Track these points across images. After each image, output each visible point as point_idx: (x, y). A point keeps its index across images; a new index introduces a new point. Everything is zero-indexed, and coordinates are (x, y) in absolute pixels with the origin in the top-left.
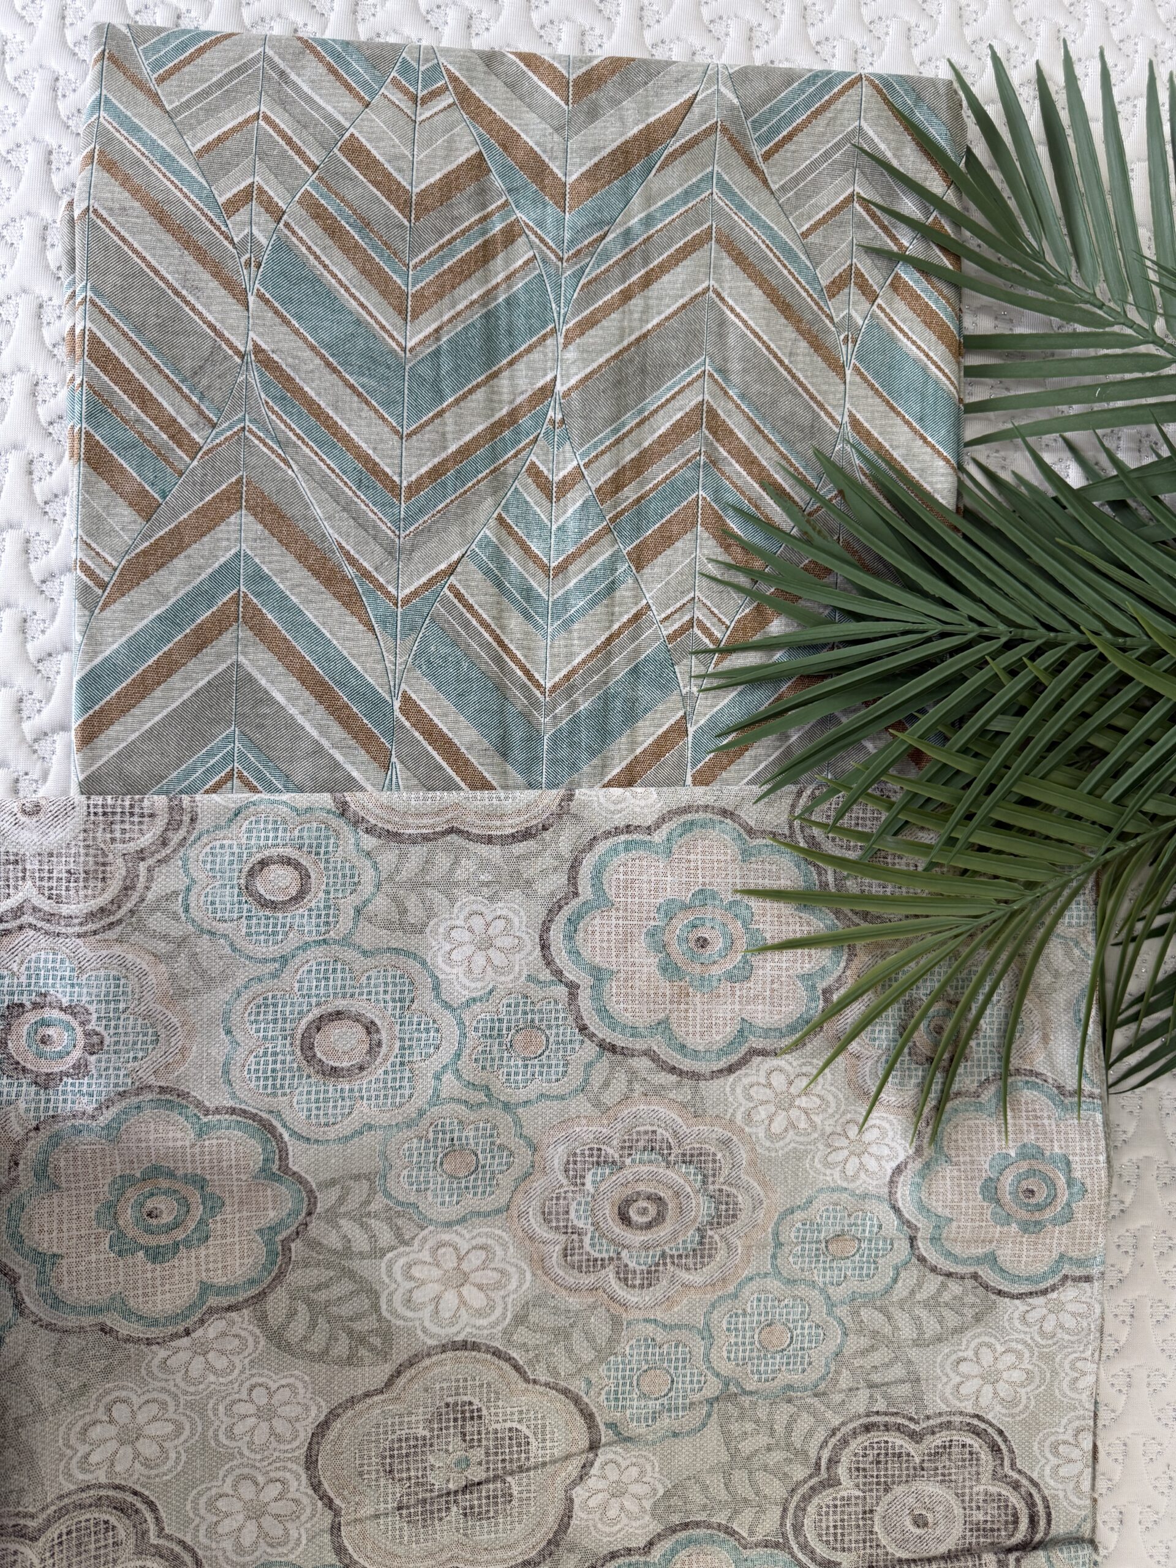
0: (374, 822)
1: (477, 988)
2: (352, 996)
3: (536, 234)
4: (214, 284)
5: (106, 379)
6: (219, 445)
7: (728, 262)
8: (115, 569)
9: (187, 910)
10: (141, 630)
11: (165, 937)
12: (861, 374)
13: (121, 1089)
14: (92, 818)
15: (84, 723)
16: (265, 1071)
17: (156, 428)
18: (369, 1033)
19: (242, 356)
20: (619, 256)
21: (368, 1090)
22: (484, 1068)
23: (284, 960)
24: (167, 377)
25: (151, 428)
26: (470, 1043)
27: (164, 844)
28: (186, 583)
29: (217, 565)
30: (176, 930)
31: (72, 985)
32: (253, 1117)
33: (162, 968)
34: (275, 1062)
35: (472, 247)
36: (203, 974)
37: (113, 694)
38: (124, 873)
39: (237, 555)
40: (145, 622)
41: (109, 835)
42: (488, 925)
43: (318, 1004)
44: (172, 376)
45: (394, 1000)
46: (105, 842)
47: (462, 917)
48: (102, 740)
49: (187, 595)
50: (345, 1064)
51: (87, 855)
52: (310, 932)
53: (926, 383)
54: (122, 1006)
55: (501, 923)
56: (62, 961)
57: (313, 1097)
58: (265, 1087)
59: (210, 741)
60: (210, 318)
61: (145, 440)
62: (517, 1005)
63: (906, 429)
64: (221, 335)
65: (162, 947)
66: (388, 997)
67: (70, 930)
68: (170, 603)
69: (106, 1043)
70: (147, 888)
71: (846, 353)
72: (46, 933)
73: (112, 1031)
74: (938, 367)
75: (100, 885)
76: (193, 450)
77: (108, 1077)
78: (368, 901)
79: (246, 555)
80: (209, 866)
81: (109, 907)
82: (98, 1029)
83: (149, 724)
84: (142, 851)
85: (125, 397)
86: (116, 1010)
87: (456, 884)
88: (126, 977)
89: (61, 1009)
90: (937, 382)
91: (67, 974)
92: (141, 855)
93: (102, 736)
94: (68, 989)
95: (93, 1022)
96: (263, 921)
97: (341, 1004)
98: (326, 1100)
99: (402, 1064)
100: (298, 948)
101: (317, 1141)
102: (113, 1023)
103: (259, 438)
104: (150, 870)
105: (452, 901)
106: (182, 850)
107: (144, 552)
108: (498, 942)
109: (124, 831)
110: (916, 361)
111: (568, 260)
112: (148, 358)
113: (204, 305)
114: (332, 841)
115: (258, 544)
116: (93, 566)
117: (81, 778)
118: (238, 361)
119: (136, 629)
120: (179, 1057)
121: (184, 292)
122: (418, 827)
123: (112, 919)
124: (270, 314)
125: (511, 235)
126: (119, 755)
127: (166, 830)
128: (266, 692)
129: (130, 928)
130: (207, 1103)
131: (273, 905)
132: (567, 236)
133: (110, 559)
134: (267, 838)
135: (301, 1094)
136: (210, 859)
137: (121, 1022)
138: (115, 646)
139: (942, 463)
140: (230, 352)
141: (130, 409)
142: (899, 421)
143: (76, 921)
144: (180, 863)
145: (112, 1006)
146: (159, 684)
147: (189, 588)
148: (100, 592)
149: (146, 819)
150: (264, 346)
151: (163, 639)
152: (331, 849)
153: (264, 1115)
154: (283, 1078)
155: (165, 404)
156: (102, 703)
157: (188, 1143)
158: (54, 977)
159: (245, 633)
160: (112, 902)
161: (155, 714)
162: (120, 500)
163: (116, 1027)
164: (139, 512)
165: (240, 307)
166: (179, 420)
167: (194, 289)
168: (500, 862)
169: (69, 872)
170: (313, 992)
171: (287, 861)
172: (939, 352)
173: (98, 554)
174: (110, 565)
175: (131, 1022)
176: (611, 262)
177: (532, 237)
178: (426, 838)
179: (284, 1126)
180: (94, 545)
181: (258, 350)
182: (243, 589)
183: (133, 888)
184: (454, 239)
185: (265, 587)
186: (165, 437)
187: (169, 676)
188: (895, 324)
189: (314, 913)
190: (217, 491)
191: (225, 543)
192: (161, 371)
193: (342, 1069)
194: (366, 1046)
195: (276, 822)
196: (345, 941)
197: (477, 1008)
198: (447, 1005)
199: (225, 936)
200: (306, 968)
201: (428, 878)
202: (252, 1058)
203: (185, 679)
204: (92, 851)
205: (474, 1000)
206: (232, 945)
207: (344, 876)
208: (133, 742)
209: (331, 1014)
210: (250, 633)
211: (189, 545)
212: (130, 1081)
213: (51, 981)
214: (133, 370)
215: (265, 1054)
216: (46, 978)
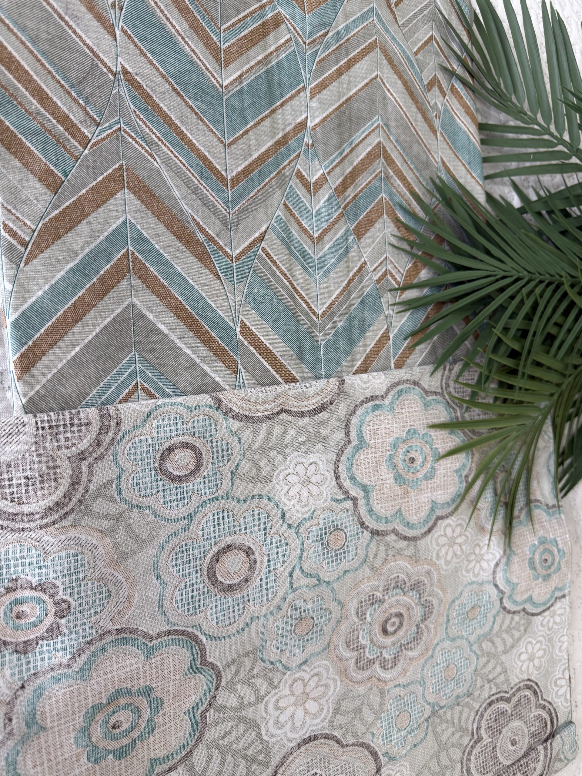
0: (237, 411)
1: (305, 511)
2: (236, 533)
3: (291, 23)
4: (89, 16)
5: (11, 77)
6: (104, 139)
7: (385, 62)
8: (34, 231)
9: (120, 493)
10: (60, 279)
11: (106, 517)
12: (443, 136)
13: (89, 639)
14: (40, 431)
15: (21, 356)
16: (187, 599)
17: (54, 121)
18: (248, 556)
19: (115, 75)
20: (335, 47)
21: (252, 594)
22: (315, 562)
23: (191, 517)
24: (59, 82)
25: (49, 121)
26: (306, 547)
27: (99, 445)
28: (90, 243)
29: (110, 230)
30: (114, 509)
31: (40, 568)
32: (183, 633)
33: (107, 540)
34: (193, 591)
35: (257, 25)
36: (137, 538)
37: (42, 331)
38: (71, 473)
39: (125, 223)
40: (62, 273)
41: (55, 444)
42: (306, 469)
43: (216, 543)
44: (62, 82)
45: (260, 530)
46: (53, 450)
47: (291, 467)
48: (37, 369)
49: (91, 252)
50: (237, 581)
51: (40, 462)
52: (206, 493)
53: (469, 144)
54: (81, 575)
55: (313, 467)
56: (29, 551)
57: (219, 608)
58: (189, 610)
59: (119, 364)
60: (88, 41)
61: (46, 130)
62: (328, 518)
63: (463, 168)
64: (98, 57)
65: (105, 524)
66: (257, 529)
67: (33, 524)
68: (79, 258)
69: (72, 606)
70: (90, 481)
71: (437, 123)
72: (12, 530)
73: (76, 597)
74: (473, 136)
75: (53, 484)
76: (84, 141)
77: (77, 632)
78: (239, 465)
79: (131, 223)
80: (132, 457)
81: (63, 500)
82: (64, 597)
83: (73, 353)
84: (82, 453)
85: (27, 93)
86: (77, 580)
87: (286, 446)
88: (82, 553)
89: (32, 588)
90: (474, 144)
91: (35, 559)
92: (82, 456)
93: (37, 366)
94: (37, 571)
95: (61, 593)
96: (174, 491)
97: (229, 540)
98: (228, 609)
99: (270, 572)
100: (199, 507)
101: (224, 637)
102: (76, 590)
103: (131, 137)
104: (90, 467)
105: (285, 457)
106: (112, 448)
107: (55, 218)
108: (313, 480)
109: (67, 439)
110: (464, 132)
111: (309, 44)
112: (42, 65)
113: (83, 31)
114: (213, 427)
115: (138, 215)
116: (15, 228)
117: (24, 401)
118: (112, 77)
119: (56, 279)
120: (127, 604)
121: (67, 18)
122: (264, 411)
123: (66, 509)
124: (132, 46)
125: (277, 21)
126: (52, 380)
127: (99, 434)
128: (154, 325)
129: (80, 515)
130: (151, 633)
131: (179, 479)
132: (308, 29)
133: (29, 223)
134: (171, 431)
135: (212, 609)
136: (133, 451)
137: (82, 588)
138: (40, 293)
139: (479, 188)
140: (105, 70)
141: (32, 104)
142: (460, 164)
143: (37, 516)
144: (112, 458)
145: (74, 577)
146: (77, 322)
147: (92, 247)
148: (23, 249)
149: (84, 428)
150: (129, 69)
151: (77, 287)
152: (212, 433)
153: (190, 630)
154: (199, 601)
155: (59, 104)
156: (34, 339)
157: (140, 665)
158: (23, 564)
159: (136, 282)
160: (64, 496)
161: (76, 346)
162: (32, 176)
163: (79, 592)
164: (48, 186)
165: (108, 37)
166: (71, 117)
167: (74, 17)
168: (309, 428)
169: (27, 478)
170: (212, 535)
171: (186, 446)
172: (473, 129)
173: (18, 218)
174: (29, 228)
175: (90, 586)
176: (330, 50)
177: (289, 25)
178: (268, 418)
179: (203, 634)
180: (14, 211)
181: (125, 72)
182: (131, 248)
183: (79, 482)
184: (246, 17)
185: (145, 247)
186: (62, 129)
187: (84, 315)
188: (453, 111)
189: (207, 480)
190: (106, 174)
191: (115, 214)
192: (53, 77)
193: (235, 585)
194: (248, 565)
195: (176, 418)
196: (228, 496)
197: (307, 524)
198: (290, 527)
199: (149, 507)
200: (205, 519)
201: (270, 444)
202: (177, 592)
203: (96, 317)
204: (44, 459)
205: (305, 519)
206: (154, 513)
207: (222, 451)
208: (62, 368)
209: (224, 549)
210: (139, 281)
211: (89, 214)
212: (94, 631)
213: (20, 568)
214: (32, 73)
215: (185, 587)
216: (16, 566)
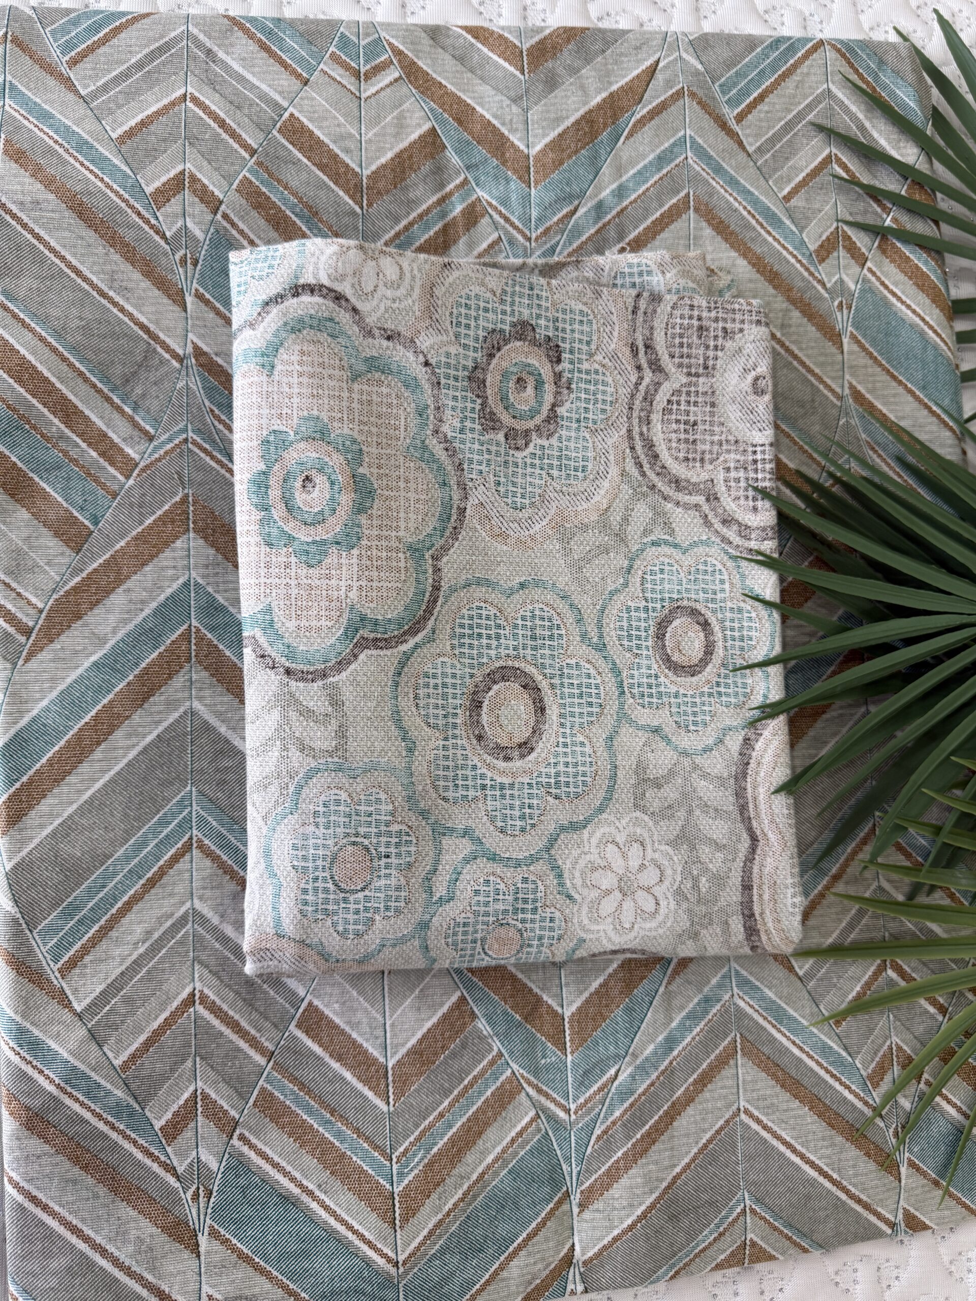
2: (562, 725)
9: (654, 544)
11: (626, 520)
13: (465, 466)
14: (750, 449)
16: (479, 626)
18: (520, 746)
21: (455, 746)
22: (477, 892)
23: (601, 647)
26: (509, 873)
27: (724, 522)
30: (634, 530)
31: (578, 421)
32: (429, 611)
33: (594, 517)
34: (489, 637)
36: (587, 559)
38: (693, 480)
41: (732, 465)
42: (648, 890)
43: (552, 686)
45: (557, 774)
46: (726, 461)
47: (656, 855)
50: (485, 718)
51: (712, 443)
52: (632, 677)
54: (555, 473)
55: (650, 905)
56: (604, 411)
57: (449, 680)
58: (462, 626)
65: (616, 518)
66: (561, 768)
67: (635, 421)
69: (517, 454)
70: (678, 504)
72: (633, 396)
73: (529, 461)
75: (681, 455)
77: (480, 452)
78: (669, 742)
80: (701, 567)
81: (659, 463)
82: (532, 445)
84: (716, 498)
86: (551, 466)
87: (693, 848)
88: (585, 478)
89: (554, 406)
91: (591, 416)
92: (712, 497)
94: (575, 416)
95: (539, 442)
96: (643, 624)
97: (553, 712)
98: (445, 696)
99: (484, 787)
100: (614, 664)
102: (537, 462)
104: (697, 506)
106: (718, 540)
108: (627, 903)
109: (738, 480)
114: (733, 700)
120: (498, 531)
122: (755, 799)
123: (646, 467)
127: (740, 524)
129: (636, 484)
130: (445, 559)
131: (660, 636)
134: (732, 630)
135: (453, 666)
136: (710, 569)
137: (538, 471)
143: (645, 429)
144: (704, 538)
145: (555, 463)
149: (751, 503)
152: (724, 699)
153: (431, 623)
154: (471, 646)
157: (401, 534)
158: (587, 401)
160: (664, 467)
163: (533, 466)
168: (722, 901)
169: (695, 424)
170: (566, 681)
171: (709, 650)
175: (537, 481)
178: (743, 808)
179: (417, 646)
183: (678, 489)
189: (653, 681)
193: (479, 715)
194: (504, 742)
195: (751, 639)
196: (623, 716)
197: (552, 880)
198: (553, 840)
199: (626, 585)
200: (593, 672)
201: (697, 812)
202: (493, 611)
204: (716, 448)
205: (560, 876)
206: (617, 591)
207: (695, 714)
209: (541, 700)
212: (474, 476)
213: (583, 396)
215: (499, 626)
216: (587, 391)
